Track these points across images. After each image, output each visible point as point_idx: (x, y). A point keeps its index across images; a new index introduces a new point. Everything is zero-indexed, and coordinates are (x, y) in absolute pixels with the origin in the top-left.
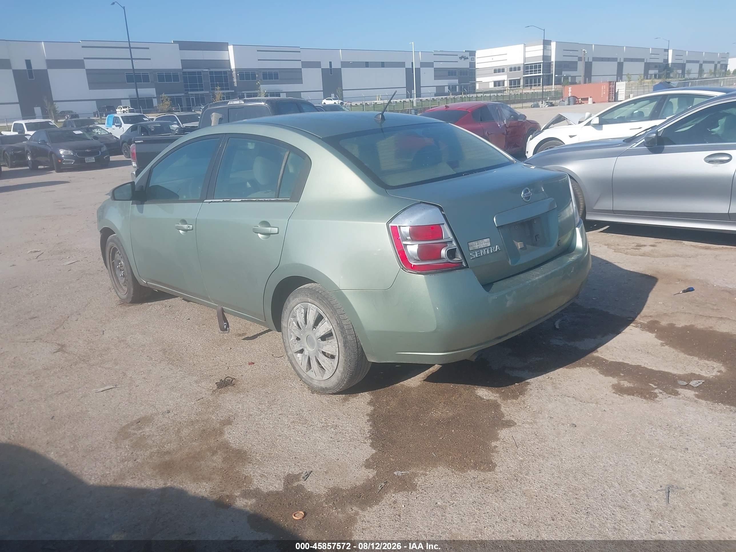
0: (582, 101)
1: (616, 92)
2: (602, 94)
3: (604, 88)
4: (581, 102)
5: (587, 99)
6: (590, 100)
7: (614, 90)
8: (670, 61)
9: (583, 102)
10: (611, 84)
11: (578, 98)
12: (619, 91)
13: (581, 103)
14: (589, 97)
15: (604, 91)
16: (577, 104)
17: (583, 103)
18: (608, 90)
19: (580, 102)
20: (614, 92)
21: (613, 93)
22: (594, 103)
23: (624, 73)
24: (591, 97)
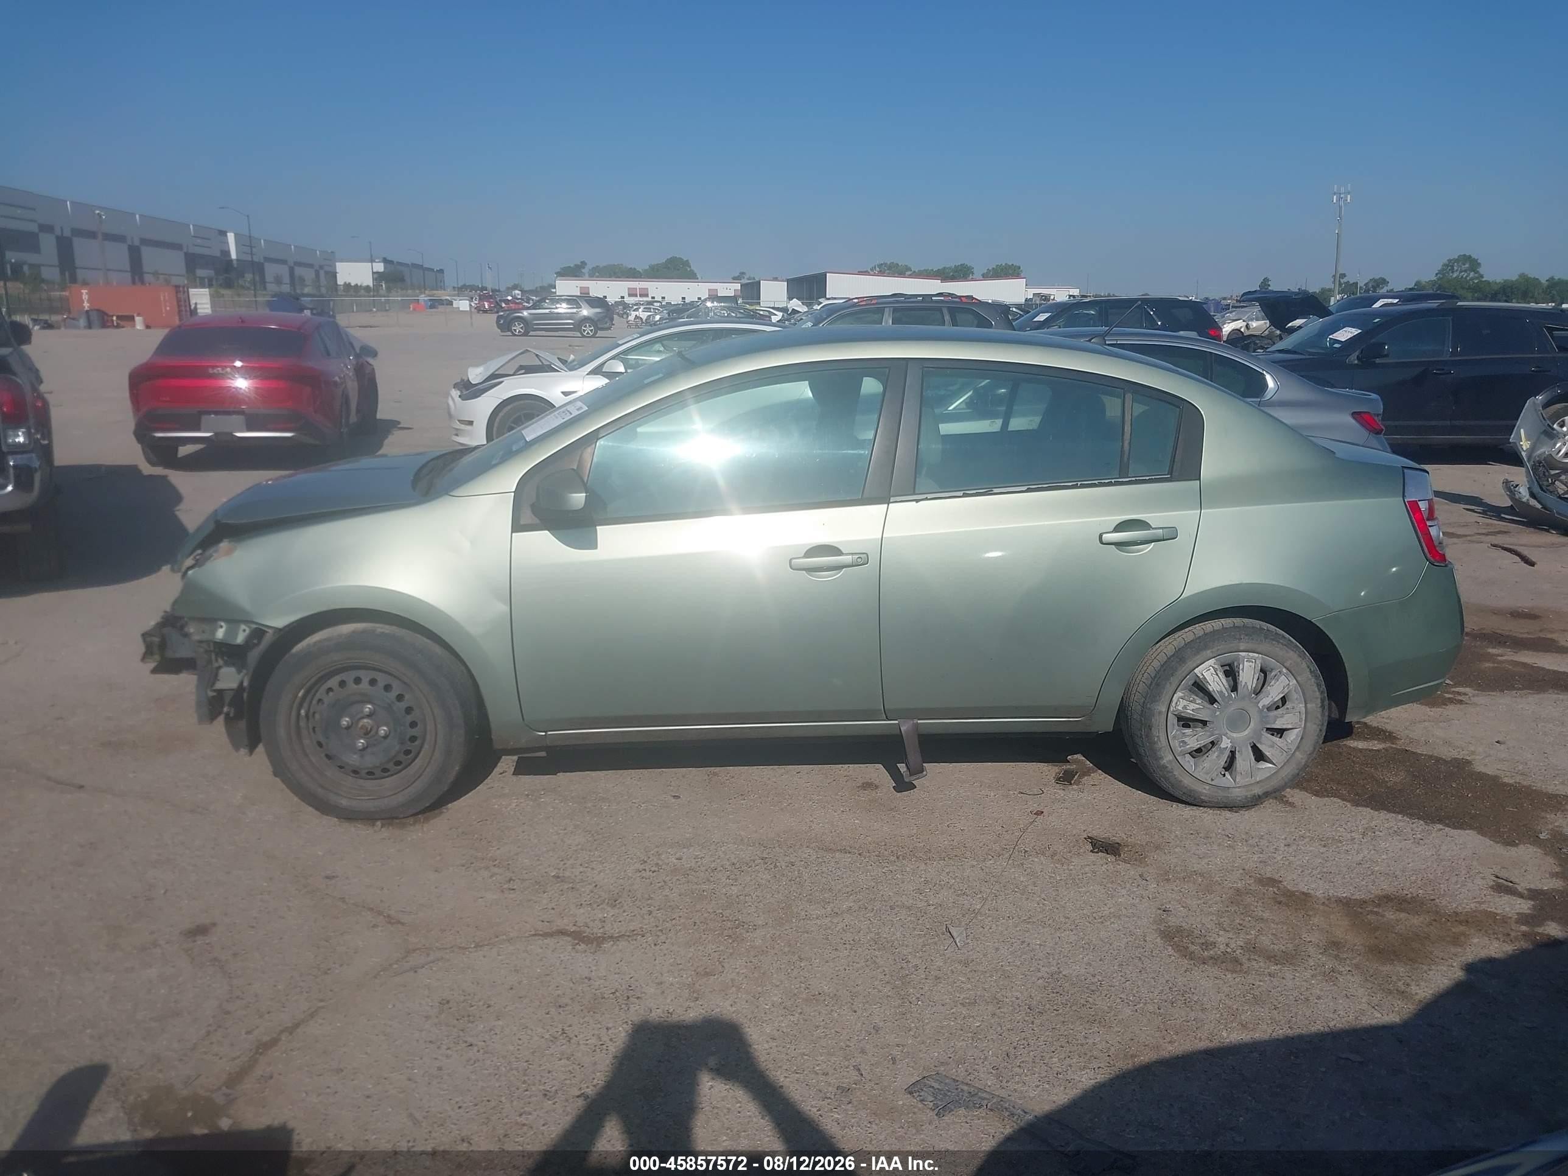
0: (119, 322)
1: (193, 307)
2: (164, 311)
3: (164, 296)
4: (117, 323)
5: (131, 319)
6: (139, 321)
7: (187, 304)
8: (234, 256)
9: (122, 323)
10: (180, 292)
11: (112, 314)
12: (198, 306)
13: (118, 326)
14: (135, 315)
15: (168, 304)
16: (108, 327)
17: (123, 327)
18: (175, 303)
19: (115, 324)
20: (188, 309)
21: (186, 311)
22: (148, 327)
23: (147, 268)
24: (139, 315)
